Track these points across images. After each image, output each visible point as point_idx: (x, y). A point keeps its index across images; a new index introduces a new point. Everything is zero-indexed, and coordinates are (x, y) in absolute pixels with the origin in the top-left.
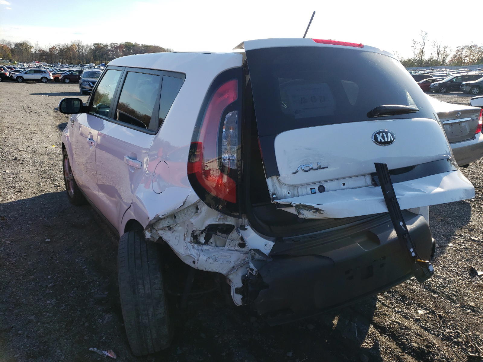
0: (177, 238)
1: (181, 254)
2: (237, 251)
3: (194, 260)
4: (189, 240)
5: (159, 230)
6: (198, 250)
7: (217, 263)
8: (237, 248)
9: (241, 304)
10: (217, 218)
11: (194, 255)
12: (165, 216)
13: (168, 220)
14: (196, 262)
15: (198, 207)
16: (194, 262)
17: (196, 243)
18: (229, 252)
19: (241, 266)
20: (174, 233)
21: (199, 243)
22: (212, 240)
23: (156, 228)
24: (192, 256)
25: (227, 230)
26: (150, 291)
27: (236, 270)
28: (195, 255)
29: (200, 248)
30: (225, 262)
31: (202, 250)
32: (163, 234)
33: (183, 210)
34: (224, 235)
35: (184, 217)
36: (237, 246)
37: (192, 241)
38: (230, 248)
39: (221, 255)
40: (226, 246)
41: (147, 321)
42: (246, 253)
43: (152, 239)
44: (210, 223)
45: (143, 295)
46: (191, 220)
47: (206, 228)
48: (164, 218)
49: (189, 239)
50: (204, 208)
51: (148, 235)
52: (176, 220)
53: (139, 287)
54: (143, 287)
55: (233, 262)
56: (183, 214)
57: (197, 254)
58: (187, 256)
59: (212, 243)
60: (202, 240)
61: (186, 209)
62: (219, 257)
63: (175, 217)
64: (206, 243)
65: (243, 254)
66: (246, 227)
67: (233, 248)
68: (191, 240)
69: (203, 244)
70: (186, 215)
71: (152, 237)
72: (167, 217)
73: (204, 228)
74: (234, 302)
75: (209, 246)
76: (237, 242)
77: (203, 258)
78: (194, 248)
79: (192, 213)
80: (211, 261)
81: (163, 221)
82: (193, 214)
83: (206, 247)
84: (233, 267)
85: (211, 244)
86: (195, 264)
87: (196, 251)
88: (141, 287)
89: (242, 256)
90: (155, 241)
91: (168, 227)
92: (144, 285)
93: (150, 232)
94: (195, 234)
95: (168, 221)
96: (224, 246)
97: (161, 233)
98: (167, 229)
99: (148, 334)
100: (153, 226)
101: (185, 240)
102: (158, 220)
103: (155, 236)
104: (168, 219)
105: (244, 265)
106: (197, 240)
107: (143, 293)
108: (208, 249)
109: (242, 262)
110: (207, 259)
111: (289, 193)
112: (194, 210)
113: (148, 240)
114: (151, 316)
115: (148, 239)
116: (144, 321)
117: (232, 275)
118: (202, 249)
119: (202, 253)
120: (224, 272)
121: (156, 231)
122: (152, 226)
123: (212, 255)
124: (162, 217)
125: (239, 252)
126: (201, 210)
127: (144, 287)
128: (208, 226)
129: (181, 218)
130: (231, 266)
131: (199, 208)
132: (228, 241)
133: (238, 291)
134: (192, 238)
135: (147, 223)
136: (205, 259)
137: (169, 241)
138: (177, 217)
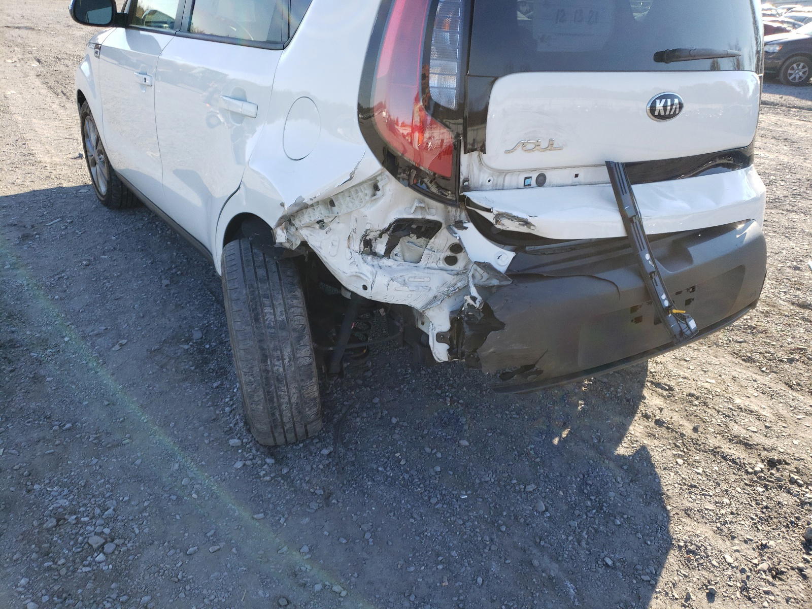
0: (336, 243)
1: (341, 273)
2: (442, 269)
3: (365, 284)
4: (357, 249)
5: (301, 228)
6: (373, 266)
7: (406, 289)
8: (442, 264)
9: (447, 359)
10: (411, 208)
11: (366, 276)
12: (315, 200)
13: (319, 209)
14: (369, 288)
15: (379, 184)
16: (365, 288)
17: (368, 255)
18: (426, 271)
19: (449, 296)
20: (329, 234)
21: (375, 254)
22: (397, 250)
23: (297, 222)
24: (362, 276)
25: (428, 229)
26: (284, 317)
27: (439, 303)
28: (369, 275)
29: (376, 262)
30: (421, 288)
31: (380, 267)
32: (308, 235)
33: (349, 190)
34: (422, 241)
35: (351, 204)
36: (441, 262)
37: (362, 250)
38: (428, 265)
39: (414, 275)
40: (422, 261)
41: (281, 369)
42: (458, 274)
43: (287, 245)
44: (399, 216)
45: (272, 324)
46: (362, 210)
47: (390, 226)
48: (312, 205)
49: (357, 245)
50: (391, 186)
51: (281, 237)
52: (335, 209)
53: (266, 311)
54: (272, 311)
55: (435, 289)
56: (348, 199)
57: (372, 273)
58: (353, 276)
59: (396, 255)
60: (381, 248)
61: (354, 189)
62: (410, 279)
63: (332, 203)
64: (388, 253)
65: (454, 275)
66: (465, 225)
67: (434, 265)
68: (360, 248)
69: (383, 257)
70: (353, 200)
71: (288, 240)
72: (318, 203)
73: (386, 226)
74: (434, 355)
75: (392, 260)
76: (443, 254)
77: (382, 279)
78: (365, 262)
79: (366, 195)
80: (395, 285)
81: (310, 210)
82: (367, 198)
83: (385, 262)
84: (435, 297)
85: (395, 257)
86: (368, 291)
87: (370, 268)
88: (268, 310)
89: (450, 279)
90: (294, 248)
91: (318, 222)
92: (273, 306)
93: (285, 231)
94: (368, 238)
95: (320, 211)
96: (418, 261)
97: (305, 234)
98: (317, 226)
99: (282, 393)
100: (290, 221)
101: (349, 247)
102: (302, 208)
103: (293, 240)
104: (320, 206)
105: (454, 293)
106: (371, 250)
107: (273, 320)
108: (390, 265)
109: (452, 289)
110: (389, 281)
111: (489, 181)
112: (369, 191)
113: (280, 246)
114: (287, 360)
115: (281, 243)
116: (276, 368)
117: (433, 310)
118: (381, 264)
119: (380, 272)
120: (417, 304)
121: (297, 229)
122: (288, 221)
123: (398, 275)
124: (310, 203)
125: (444, 272)
126: (383, 189)
127: (274, 311)
128: (394, 223)
129: (342, 207)
130: (431, 295)
131: (380, 187)
132: (426, 251)
133: (440, 337)
134: (362, 244)
135: (280, 215)
136: (386, 283)
137: (321, 248)
138: (336, 204)
